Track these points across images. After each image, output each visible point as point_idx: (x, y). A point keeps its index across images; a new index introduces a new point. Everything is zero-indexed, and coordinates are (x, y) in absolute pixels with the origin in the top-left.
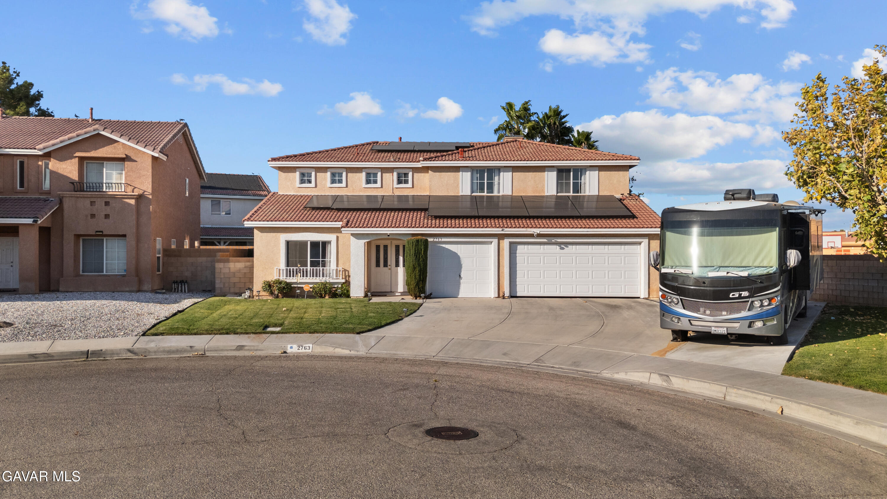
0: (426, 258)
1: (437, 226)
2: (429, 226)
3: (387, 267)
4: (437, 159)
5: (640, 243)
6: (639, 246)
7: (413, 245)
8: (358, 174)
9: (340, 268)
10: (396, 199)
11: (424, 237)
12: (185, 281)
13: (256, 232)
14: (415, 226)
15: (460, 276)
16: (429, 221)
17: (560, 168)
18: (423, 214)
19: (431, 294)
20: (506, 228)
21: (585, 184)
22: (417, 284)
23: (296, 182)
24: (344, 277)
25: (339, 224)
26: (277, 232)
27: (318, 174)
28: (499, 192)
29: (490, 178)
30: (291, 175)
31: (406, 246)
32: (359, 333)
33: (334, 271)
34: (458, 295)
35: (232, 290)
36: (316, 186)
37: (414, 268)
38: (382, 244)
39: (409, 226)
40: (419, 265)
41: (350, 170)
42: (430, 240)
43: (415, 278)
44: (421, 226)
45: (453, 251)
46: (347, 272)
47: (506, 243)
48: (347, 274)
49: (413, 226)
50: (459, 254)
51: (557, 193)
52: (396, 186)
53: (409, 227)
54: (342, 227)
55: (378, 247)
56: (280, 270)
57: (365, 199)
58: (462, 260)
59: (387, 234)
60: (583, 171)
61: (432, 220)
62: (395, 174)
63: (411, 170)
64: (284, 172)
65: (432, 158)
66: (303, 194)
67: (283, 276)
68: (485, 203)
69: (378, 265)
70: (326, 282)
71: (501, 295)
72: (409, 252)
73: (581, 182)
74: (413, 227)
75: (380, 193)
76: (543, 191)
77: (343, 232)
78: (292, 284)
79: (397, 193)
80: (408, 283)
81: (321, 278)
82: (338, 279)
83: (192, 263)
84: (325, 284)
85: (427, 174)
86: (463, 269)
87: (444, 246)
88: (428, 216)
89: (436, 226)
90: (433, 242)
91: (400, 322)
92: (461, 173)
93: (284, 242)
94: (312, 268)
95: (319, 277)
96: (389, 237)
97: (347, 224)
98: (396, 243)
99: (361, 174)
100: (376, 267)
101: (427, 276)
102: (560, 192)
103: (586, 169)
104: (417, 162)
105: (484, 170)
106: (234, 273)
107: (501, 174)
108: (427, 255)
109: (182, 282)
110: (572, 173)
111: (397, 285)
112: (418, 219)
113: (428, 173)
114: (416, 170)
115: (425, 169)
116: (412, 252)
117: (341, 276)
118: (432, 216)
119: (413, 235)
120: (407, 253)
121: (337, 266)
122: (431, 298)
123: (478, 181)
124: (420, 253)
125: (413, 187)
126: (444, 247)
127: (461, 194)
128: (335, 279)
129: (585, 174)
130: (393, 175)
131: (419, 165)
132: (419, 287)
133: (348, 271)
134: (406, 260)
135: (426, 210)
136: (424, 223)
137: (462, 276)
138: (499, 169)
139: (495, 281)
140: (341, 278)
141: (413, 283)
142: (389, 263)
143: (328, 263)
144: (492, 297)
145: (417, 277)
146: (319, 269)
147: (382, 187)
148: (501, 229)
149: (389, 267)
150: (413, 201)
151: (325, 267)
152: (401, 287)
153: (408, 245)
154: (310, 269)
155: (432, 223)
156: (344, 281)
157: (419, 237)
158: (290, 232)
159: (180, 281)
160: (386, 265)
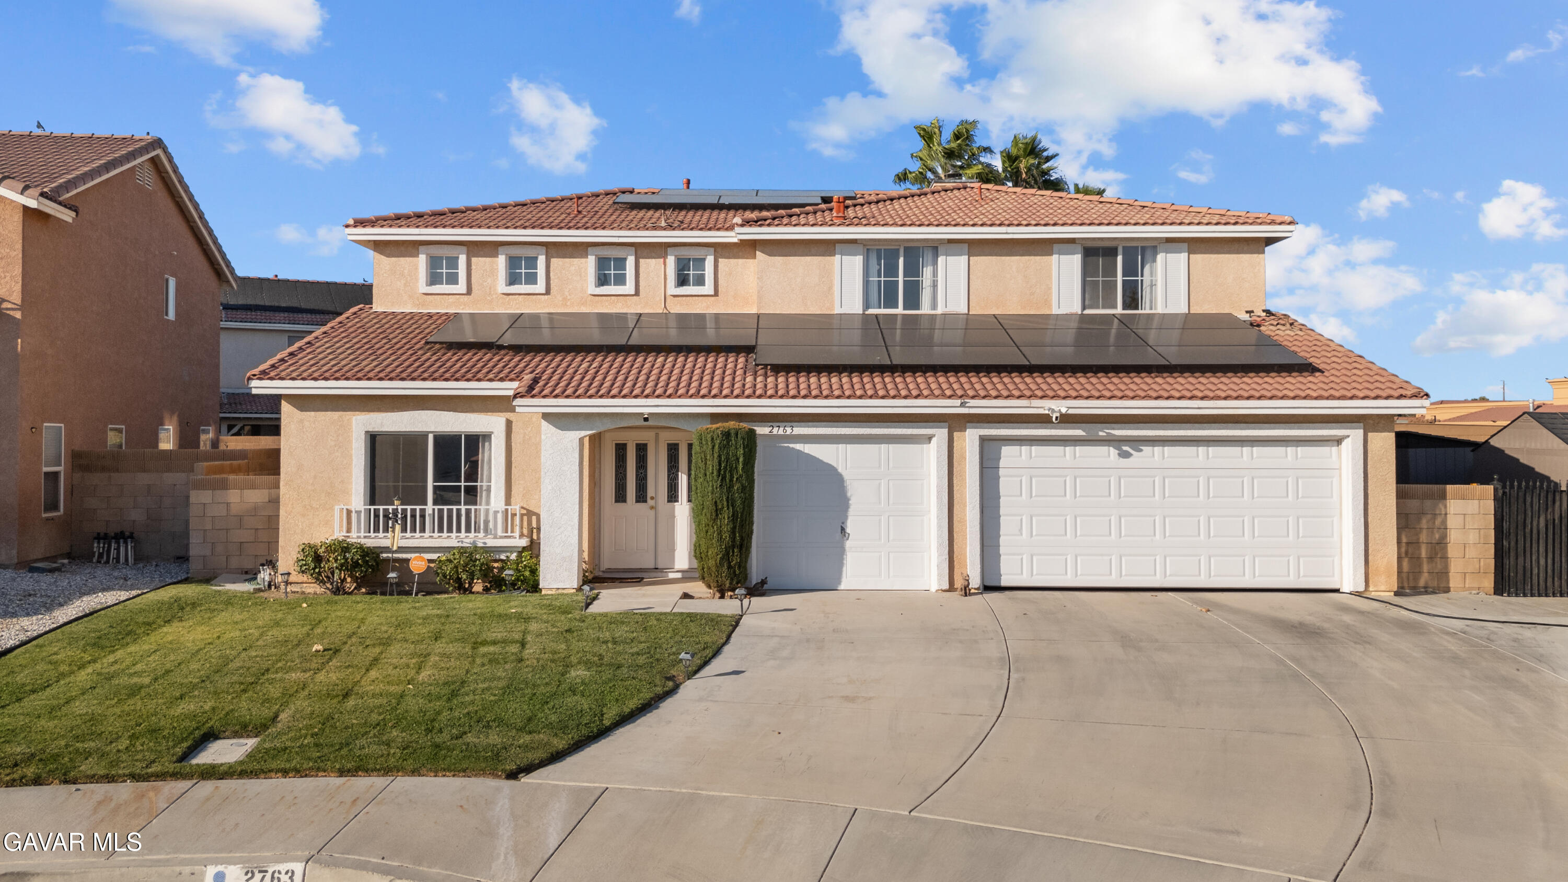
0: (751, 482)
1: (780, 393)
2: (758, 392)
3: (646, 501)
4: (776, 222)
5: (1339, 441)
6: (1334, 449)
7: (713, 447)
8: (576, 261)
9: (516, 507)
10: (673, 323)
11: (744, 425)
12: (127, 534)
13: (285, 407)
14: (721, 392)
15: (843, 530)
16: (759, 379)
17: (1090, 244)
18: (741, 360)
19: (763, 582)
20: (973, 397)
21: (1152, 285)
22: (726, 556)
23: (417, 280)
24: (525, 531)
25: (507, 388)
26: (344, 410)
27: (474, 260)
28: (934, 306)
29: (913, 270)
30: (405, 262)
31: (696, 448)
32: (512, 775)
33: (500, 517)
34: (839, 583)
35: (235, 563)
36: (469, 291)
37: (718, 511)
38: (631, 440)
39: (703, 392)
40: (731, 502)
41: (555, 249)
42: (762, 430)
43: (720, 539)
44: (736, 393)
45: (826, 460)
46: (534, 518)
47: (970, 439)
48: (534, 525)
49: (713, 392)
50: (840, 470)
51: (1084, 308)
52: (672, 289)
53: (703, 397)
54: (515, 396)
55: (621, 450)
56: (349, 512)
57: (595, 323)
58: (849, 487)
59: (642, 414)
60: (1148, 254)
61: (766, 376)
62: (671, 260)
63: (712, 250)
64: (388, 256)
65: (765, 220)
66: (434, 311)
67: (359, 531)
68: (898, 332)
69: (620, 497)
70: (476, 547)
71: (959, 583)
72: (702, 465)
73: (1142, 280)
74: (715, 396)
75: (632, 307)
76: (1048, 303)
77: (518, 409)
78: (382, 553)
79: (677, 308)
80: (698, 552)
81: (463, 534)
82: (509, 537)
83: (149, 486)
84: (469, 554)
85: (751, 261)
86: (851, 512)
87: (798, 447)
88: (757, 365)
89: (777, 392)
90: (770, 436)
91: (668, 705)
92: (838, 257)
93: (363, 437)
94: (436, 507)
95: (459, 530)
96: (646, 423)
97: (531, 388)
98: (668, 437)
99: (583, 260)
100: (617, 501)
101: (752, 532)
102: (1091, 307)
103: (1155, 247)
104: (727, 229)
105: (898, 250)
106: (240, 518)
107: (941, 260)
108: (753, 473)
109: (121, 537)
110: (1120, 259)
111: (672, 549)
112: (728, 372)
113: (754, 257)
114: (721, 250)
115: (749, 247)
116: (712, 465)
117: (517, 529)
118: (766, 366)
119: (715, 417)
120: (697, 468)
121: (508, 501)
122: (762, 594)
123: (882, 279)
124: (733, 470)
125: (716, 294)
126: (799, 452)
127: (837, 310)
128: (501, 537)
129: (1154, 260)
130: (665, 263)
131: (731, 237)
132: (730, 563)
133: (538, 516)
134: (694, 488)
135: (749, 350)
136: (744, 385)
137: (848, 530)
138: (935, 248)
139: (940, 545)
140: (517, 534)
141: (714, 553)
142: (650, 492)
143: (484, 493)
144: (933, 589)
145: (726, 536)
146: (459, 511)
147: (637, 293)
148: (958, 402)
149: (651, 502)
150: (717, 328)
151: (475, 503)
152: (682, 559)
153: (701, 447)
154: (434, 510)
155: (766, 386)
156: (524, 542)
157: (732, 424)
158: (379, 410)
159: (116, 534)
160: (641, 497)
